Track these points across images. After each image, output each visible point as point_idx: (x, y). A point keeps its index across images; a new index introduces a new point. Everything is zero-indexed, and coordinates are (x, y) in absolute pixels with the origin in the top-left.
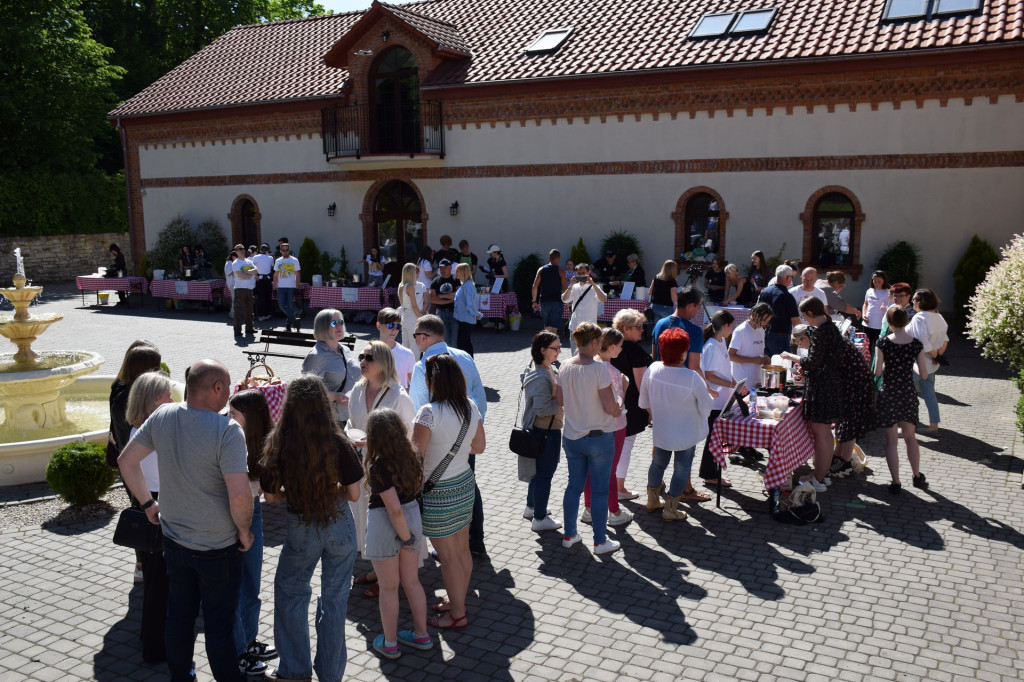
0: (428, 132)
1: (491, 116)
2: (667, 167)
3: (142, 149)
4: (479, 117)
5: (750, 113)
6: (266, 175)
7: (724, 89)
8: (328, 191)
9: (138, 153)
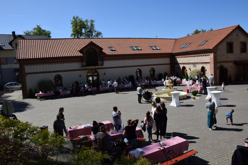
0: (99, 62)
1: (110, 60)
2: (134, 66)
3: (26, 66)
4: (108, 60)
5: (143, 59)
6: (64, 70)
7: (141, 57)
8: (79, 73)
9: (24, 67)
